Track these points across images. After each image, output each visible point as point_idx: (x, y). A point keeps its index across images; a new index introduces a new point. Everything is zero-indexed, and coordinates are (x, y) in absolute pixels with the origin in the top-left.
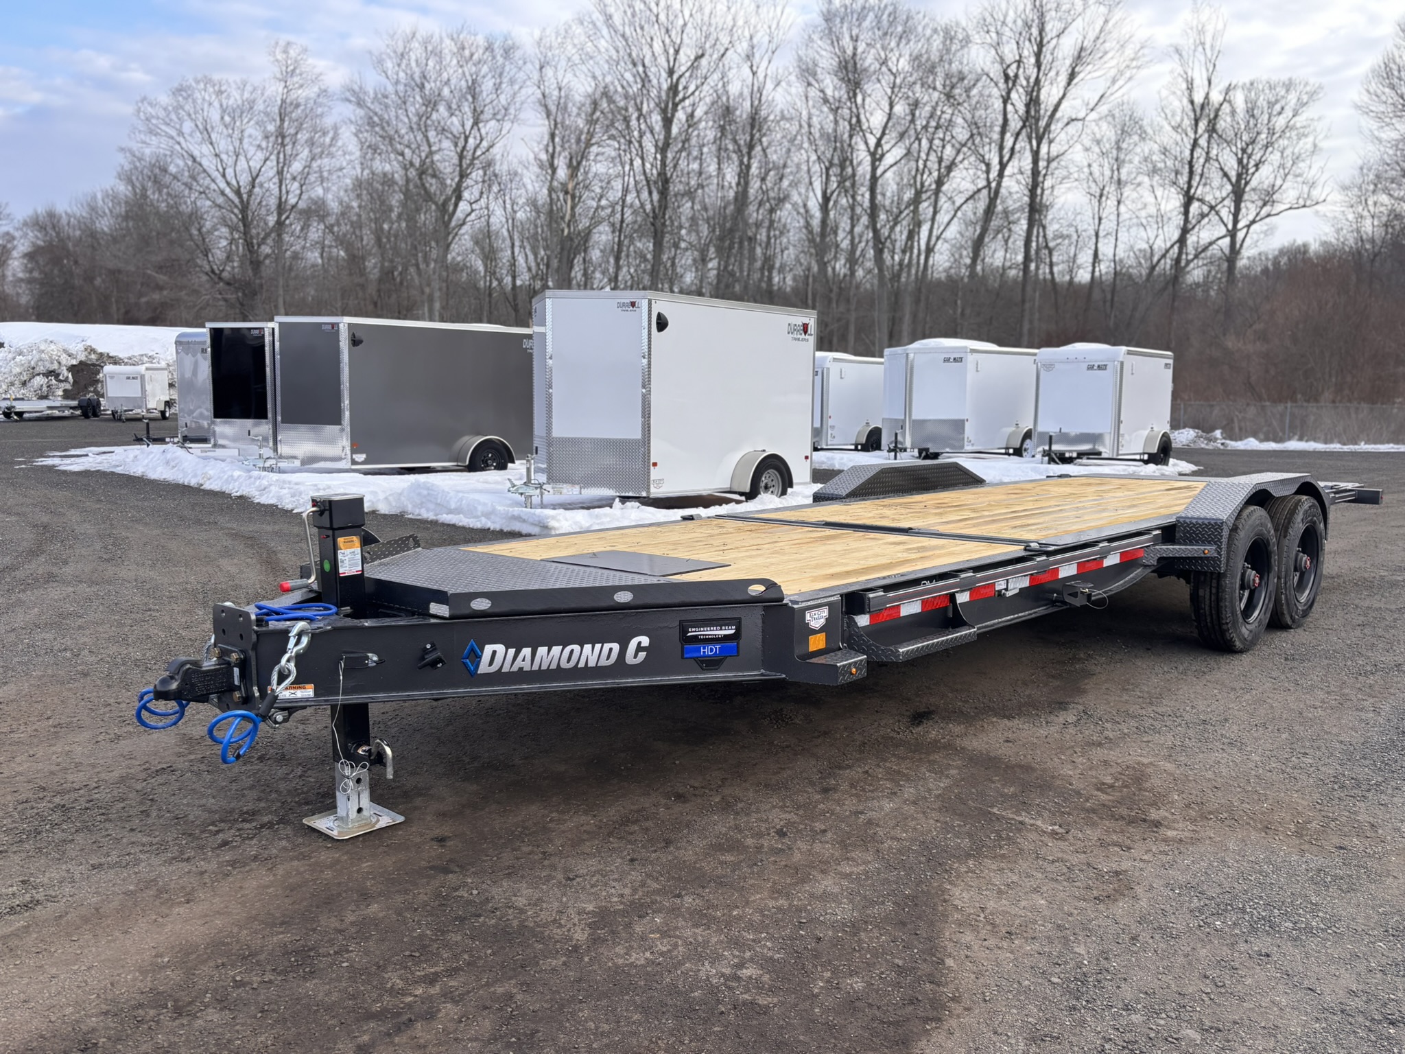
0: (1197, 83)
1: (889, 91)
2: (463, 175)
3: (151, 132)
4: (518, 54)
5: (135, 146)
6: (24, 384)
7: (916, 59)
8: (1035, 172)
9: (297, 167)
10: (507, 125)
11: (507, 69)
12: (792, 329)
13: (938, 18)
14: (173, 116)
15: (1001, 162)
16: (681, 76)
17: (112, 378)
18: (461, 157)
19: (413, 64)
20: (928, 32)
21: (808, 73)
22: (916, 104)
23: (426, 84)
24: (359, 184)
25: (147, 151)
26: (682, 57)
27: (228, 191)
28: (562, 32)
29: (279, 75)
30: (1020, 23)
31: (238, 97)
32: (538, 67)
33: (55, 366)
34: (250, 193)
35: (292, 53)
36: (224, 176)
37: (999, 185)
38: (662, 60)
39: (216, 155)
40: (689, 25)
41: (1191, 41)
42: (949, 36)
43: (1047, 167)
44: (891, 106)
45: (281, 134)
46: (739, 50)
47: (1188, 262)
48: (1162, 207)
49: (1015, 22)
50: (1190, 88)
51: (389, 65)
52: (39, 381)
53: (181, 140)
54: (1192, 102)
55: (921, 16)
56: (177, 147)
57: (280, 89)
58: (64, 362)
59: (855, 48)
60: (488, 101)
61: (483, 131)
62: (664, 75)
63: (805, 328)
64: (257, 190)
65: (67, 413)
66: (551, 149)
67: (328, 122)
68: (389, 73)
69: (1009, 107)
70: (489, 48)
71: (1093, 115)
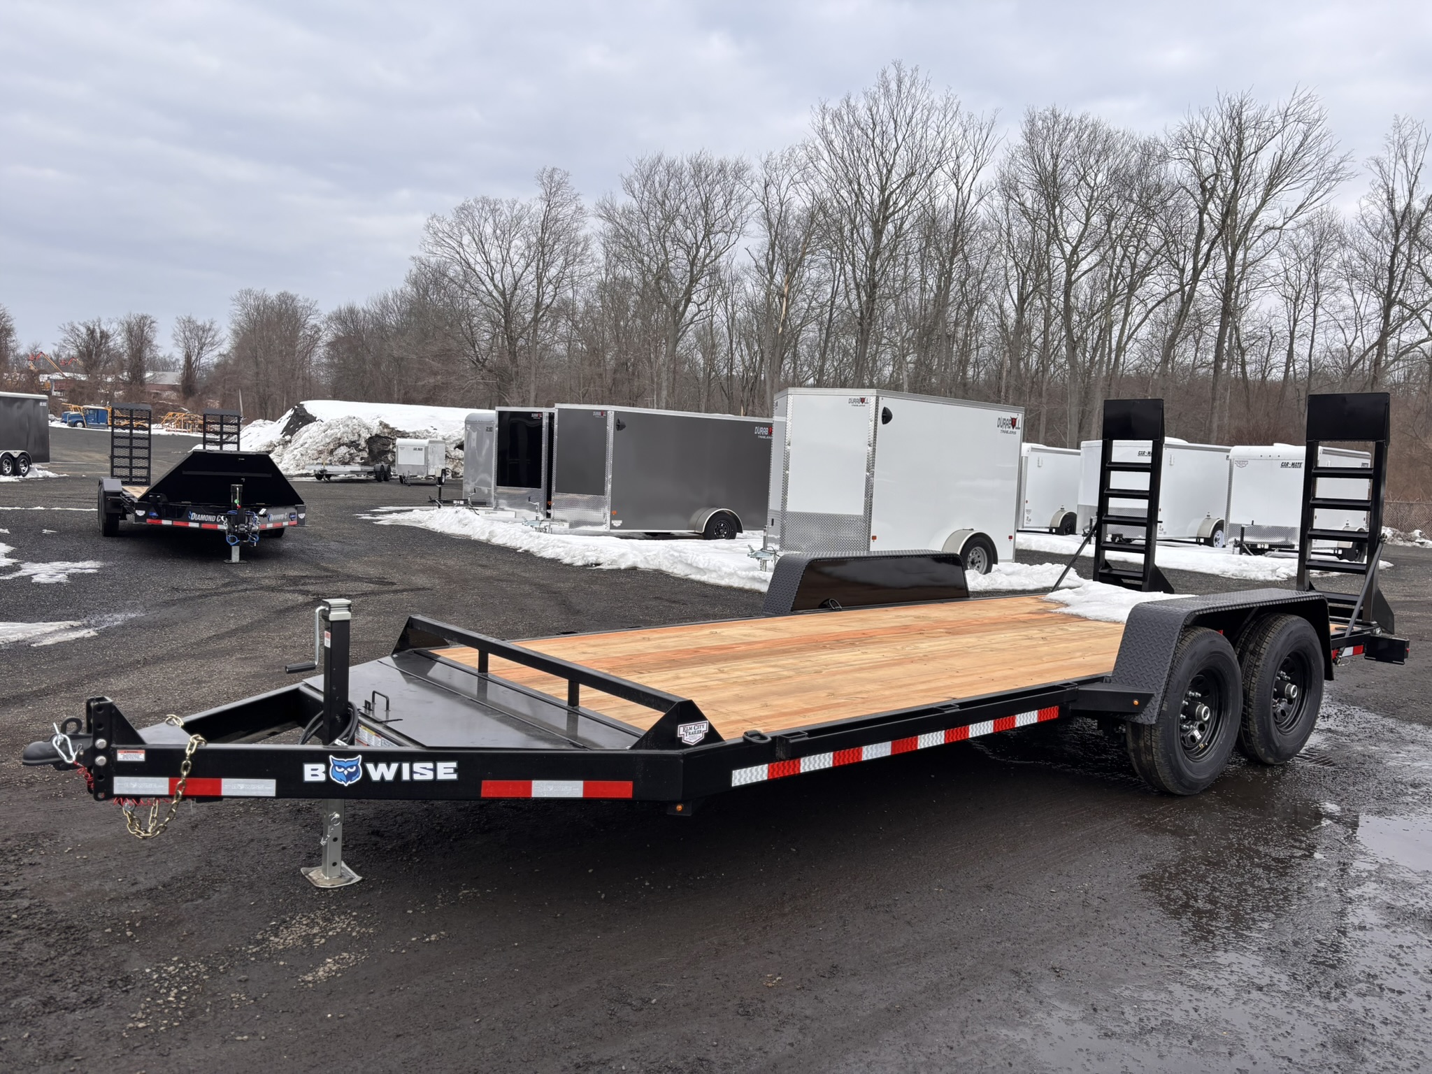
0: (1398, 193)
1: (1086, 204)
2: (694, 281)
3: (437, 244)
4: (747, 174)
5: (423, 255)
6: (331, 452)
7: (1114, 175)
8: (1229, 277)
9: (553, 272)
10: (733, 237)
11: (737, 187)
12: (1002, 423)
13: (1137, 135)
14: (456, 231)
15: (1195, 268)
16: (892, 193)
17: (402, 448)
18: (692, 264)
19: (657, 185)
20: (1127, 149)
21: (1009, 188)
22: (1111, 217)
23: (667, 201)
24: (603, 286)
25: (433, 260)
26: (894, 177)
27: (495, 294)
28: (787, 155)
29: (544, 196)
30: (1218, 139)
31: (508, 214)
32: (763, 185)
33: (356, 438)
34: (513, 294)
35: (556, 178)
36: (492, 279)
37: (1193, 289)
38: (876, 180)
39: (488, 263)
40: (902, 148)
41: (1393, 154)
42: (1147, 151)
43: (1243, 272)
44: (1088, 219)
45: (542, 243)
46: (946, 169)
47: (1388, 365)
48: (1362, 310)
49: (1213, 138)
50: (1391, 199)
51: (637, 186)
52: (343, 450)
53: (461, 250)
54: (1393, 211)
55: (1121, 134)
56: (457, 256)
57: (544, 208)
58: (363, 435)
59: (1055, 165)
60: (718, 216)
61: (712, 242)
62: (876, 191)
63: (1013, 422)
64: (519, 291)
65: (363, 477)
66: (770, 257)
67: (581, 234)
68: (636, 193)
69: (1206, 217)
70: (722, 170)
71: (1291, 224)
